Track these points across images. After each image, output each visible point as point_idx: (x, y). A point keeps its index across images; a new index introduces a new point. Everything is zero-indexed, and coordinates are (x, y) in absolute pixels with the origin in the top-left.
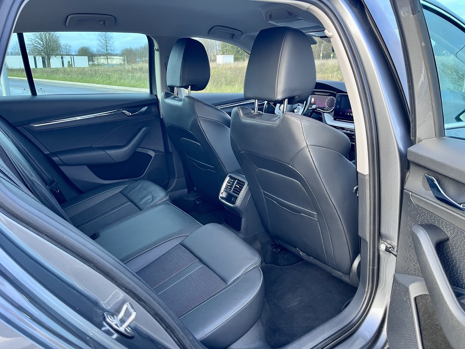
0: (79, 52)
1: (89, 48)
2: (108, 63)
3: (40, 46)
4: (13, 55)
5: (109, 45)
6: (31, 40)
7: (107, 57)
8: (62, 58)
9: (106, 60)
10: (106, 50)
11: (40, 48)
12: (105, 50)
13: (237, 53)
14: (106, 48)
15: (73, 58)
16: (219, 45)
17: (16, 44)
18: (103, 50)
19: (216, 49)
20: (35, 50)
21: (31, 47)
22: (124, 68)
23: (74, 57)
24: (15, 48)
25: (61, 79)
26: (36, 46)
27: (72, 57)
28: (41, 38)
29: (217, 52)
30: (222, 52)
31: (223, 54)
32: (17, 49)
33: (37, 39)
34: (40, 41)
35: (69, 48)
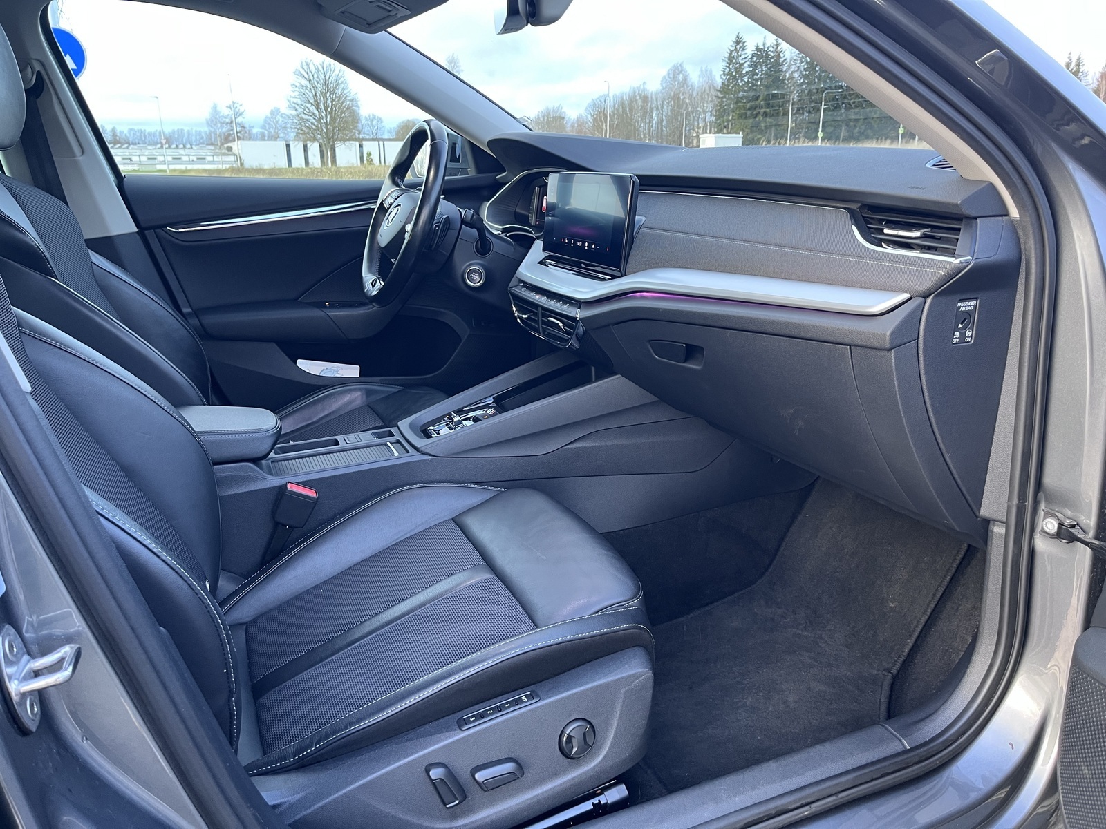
3: (314, 121)
4: (264, 140)
6: (296, 106)
8: (361, 146)
11: (312, 123)
15: (384, 145)
16: (711, 112)
17: (269, 116)
20: (304, 128)
21: (294, 122)
23: (385, 142)
24: (269, 124)
26: (307, 120)
27: (381, 143)
28: (316, 101)
30: (714, 128)
31: (720, 131)
32: (273, 127)
33: (309, 105)
34: (313, 109)
35: (377, 124)
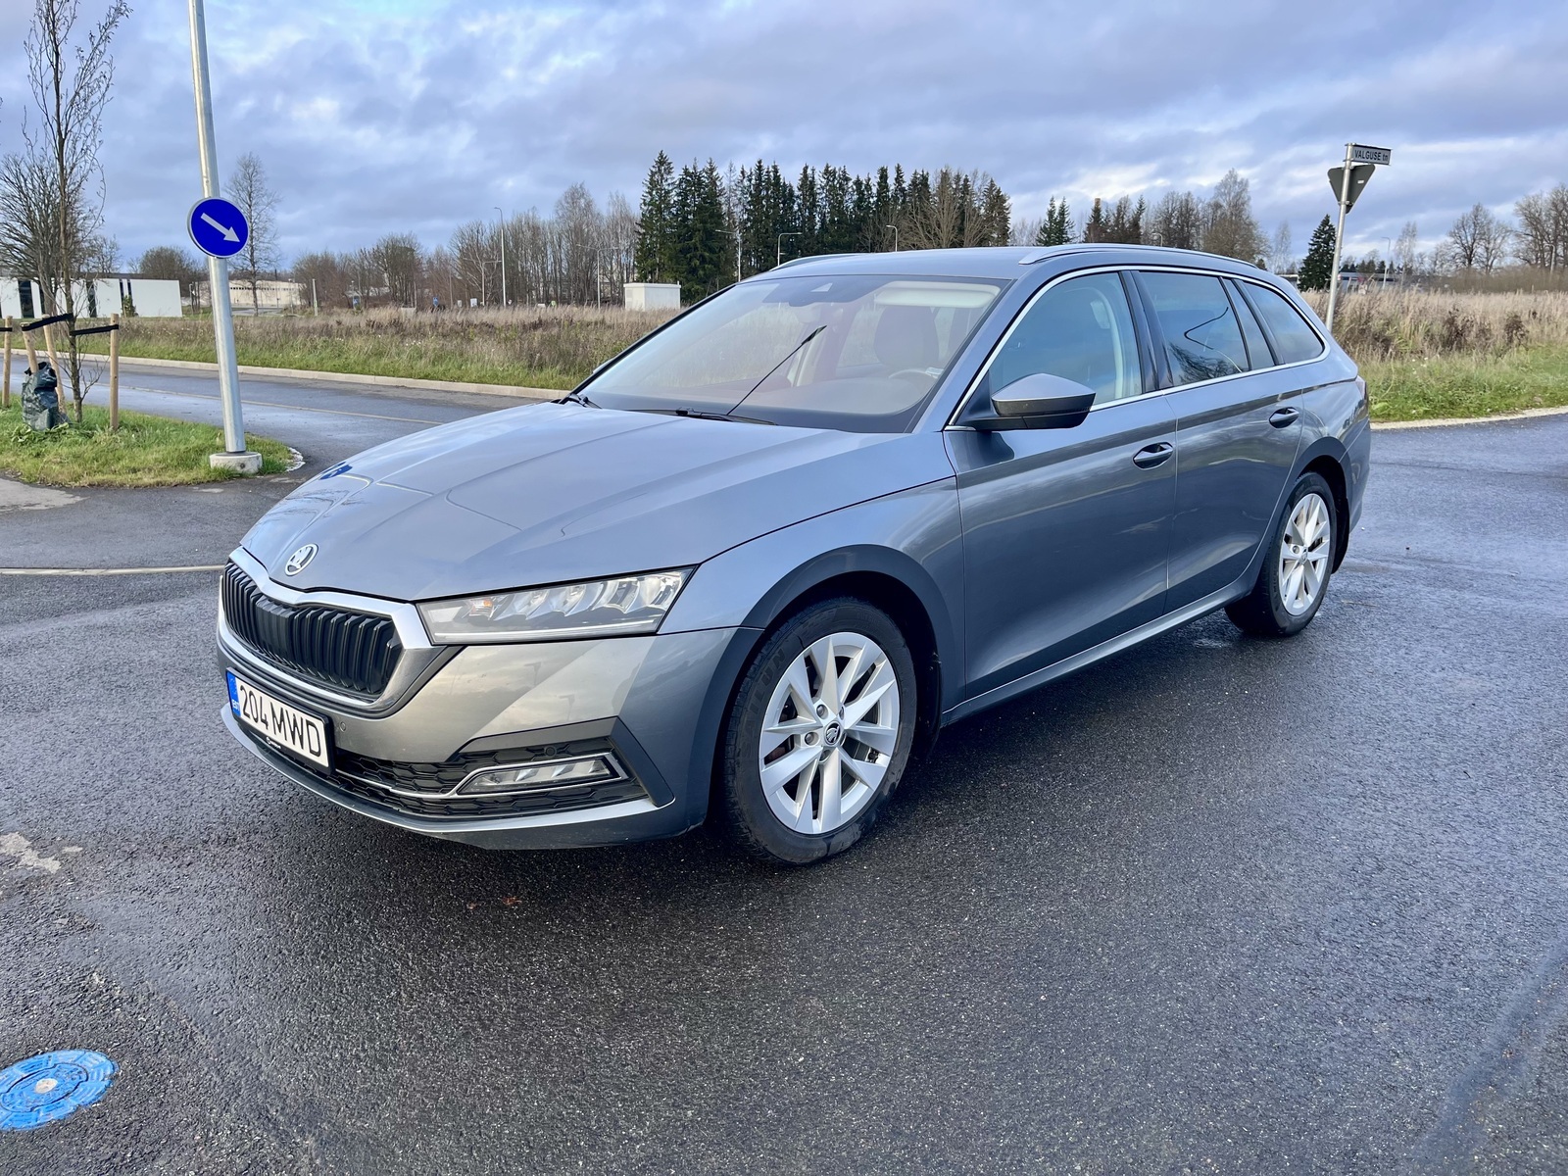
0: (144, 265)
1: (182, 252)
2: (256, 305)
3: (24, 247)
5: (261, 244)
7: (254, 284)
8: (90, 285)
9: (251, 291)
10: (251, 260)
11: (23, 252)
12: (248, 262)
13: (690, 276)
14: (252, 255)
15: (129, 284)
16: (628, 251)
18: (240, 261)
19: (619, 263)
22: (339, 323)
25: (169, 354)
26: (12, 246)
27: (125, 282)
28: (30, 218)
29: (623, 273)
30: (638, 273)
31: (643, 278)
33: (18, 225)
35: (110, 252)
